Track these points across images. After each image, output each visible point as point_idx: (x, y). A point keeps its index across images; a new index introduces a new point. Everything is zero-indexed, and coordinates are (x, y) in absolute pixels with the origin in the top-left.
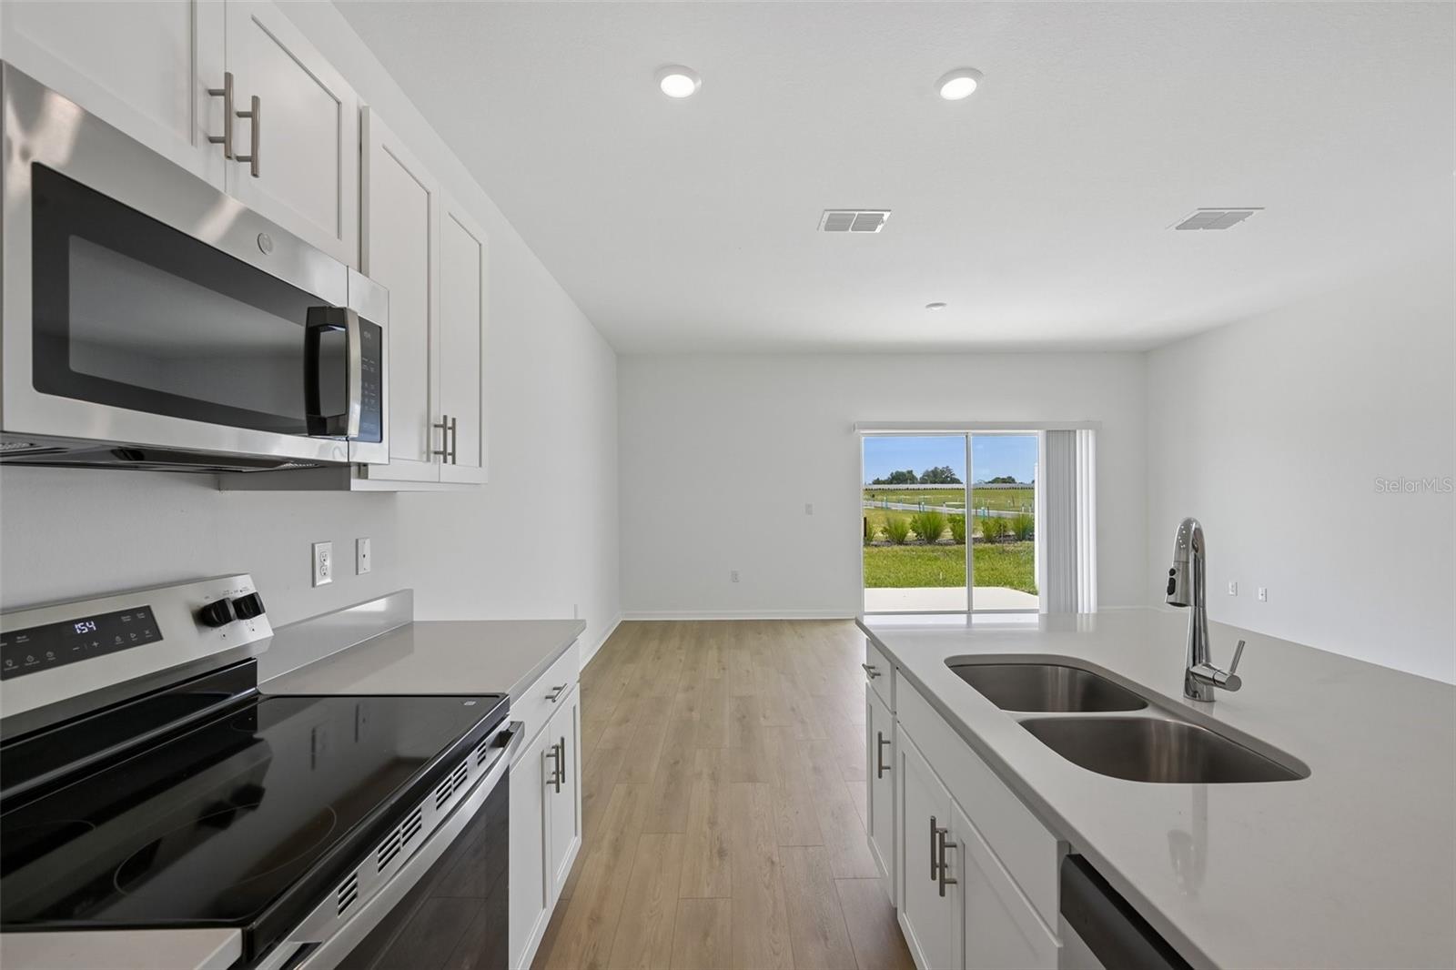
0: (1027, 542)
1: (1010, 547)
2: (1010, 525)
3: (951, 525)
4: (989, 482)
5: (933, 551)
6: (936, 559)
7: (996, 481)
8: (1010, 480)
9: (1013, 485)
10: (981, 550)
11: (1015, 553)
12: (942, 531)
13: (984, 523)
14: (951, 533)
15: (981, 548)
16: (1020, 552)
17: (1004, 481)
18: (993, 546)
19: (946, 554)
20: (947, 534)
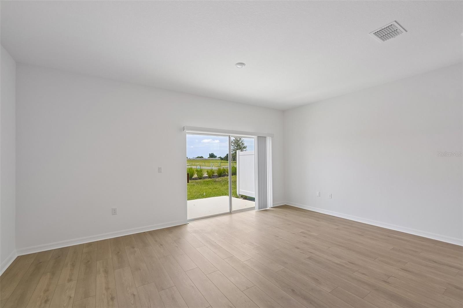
0: (222, 177)
1: (217, 179)
2: (216, 172)
3: (197, 172)
4: (196, 158)
5: (192, 183)
6: (194, 185)
7: (198, 157)
8: (202, 157)
9: (202, 159)
10: (208, 181)
11: (219, 182)
12: (194, 174)
13: (207, 172)
14: (197, 175)
15: (207, 180)
16: (221, 181)
17: (200, 157)
18: (211, 179)
19: (197, 183)
20: (195, 176)
